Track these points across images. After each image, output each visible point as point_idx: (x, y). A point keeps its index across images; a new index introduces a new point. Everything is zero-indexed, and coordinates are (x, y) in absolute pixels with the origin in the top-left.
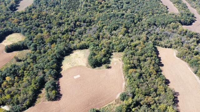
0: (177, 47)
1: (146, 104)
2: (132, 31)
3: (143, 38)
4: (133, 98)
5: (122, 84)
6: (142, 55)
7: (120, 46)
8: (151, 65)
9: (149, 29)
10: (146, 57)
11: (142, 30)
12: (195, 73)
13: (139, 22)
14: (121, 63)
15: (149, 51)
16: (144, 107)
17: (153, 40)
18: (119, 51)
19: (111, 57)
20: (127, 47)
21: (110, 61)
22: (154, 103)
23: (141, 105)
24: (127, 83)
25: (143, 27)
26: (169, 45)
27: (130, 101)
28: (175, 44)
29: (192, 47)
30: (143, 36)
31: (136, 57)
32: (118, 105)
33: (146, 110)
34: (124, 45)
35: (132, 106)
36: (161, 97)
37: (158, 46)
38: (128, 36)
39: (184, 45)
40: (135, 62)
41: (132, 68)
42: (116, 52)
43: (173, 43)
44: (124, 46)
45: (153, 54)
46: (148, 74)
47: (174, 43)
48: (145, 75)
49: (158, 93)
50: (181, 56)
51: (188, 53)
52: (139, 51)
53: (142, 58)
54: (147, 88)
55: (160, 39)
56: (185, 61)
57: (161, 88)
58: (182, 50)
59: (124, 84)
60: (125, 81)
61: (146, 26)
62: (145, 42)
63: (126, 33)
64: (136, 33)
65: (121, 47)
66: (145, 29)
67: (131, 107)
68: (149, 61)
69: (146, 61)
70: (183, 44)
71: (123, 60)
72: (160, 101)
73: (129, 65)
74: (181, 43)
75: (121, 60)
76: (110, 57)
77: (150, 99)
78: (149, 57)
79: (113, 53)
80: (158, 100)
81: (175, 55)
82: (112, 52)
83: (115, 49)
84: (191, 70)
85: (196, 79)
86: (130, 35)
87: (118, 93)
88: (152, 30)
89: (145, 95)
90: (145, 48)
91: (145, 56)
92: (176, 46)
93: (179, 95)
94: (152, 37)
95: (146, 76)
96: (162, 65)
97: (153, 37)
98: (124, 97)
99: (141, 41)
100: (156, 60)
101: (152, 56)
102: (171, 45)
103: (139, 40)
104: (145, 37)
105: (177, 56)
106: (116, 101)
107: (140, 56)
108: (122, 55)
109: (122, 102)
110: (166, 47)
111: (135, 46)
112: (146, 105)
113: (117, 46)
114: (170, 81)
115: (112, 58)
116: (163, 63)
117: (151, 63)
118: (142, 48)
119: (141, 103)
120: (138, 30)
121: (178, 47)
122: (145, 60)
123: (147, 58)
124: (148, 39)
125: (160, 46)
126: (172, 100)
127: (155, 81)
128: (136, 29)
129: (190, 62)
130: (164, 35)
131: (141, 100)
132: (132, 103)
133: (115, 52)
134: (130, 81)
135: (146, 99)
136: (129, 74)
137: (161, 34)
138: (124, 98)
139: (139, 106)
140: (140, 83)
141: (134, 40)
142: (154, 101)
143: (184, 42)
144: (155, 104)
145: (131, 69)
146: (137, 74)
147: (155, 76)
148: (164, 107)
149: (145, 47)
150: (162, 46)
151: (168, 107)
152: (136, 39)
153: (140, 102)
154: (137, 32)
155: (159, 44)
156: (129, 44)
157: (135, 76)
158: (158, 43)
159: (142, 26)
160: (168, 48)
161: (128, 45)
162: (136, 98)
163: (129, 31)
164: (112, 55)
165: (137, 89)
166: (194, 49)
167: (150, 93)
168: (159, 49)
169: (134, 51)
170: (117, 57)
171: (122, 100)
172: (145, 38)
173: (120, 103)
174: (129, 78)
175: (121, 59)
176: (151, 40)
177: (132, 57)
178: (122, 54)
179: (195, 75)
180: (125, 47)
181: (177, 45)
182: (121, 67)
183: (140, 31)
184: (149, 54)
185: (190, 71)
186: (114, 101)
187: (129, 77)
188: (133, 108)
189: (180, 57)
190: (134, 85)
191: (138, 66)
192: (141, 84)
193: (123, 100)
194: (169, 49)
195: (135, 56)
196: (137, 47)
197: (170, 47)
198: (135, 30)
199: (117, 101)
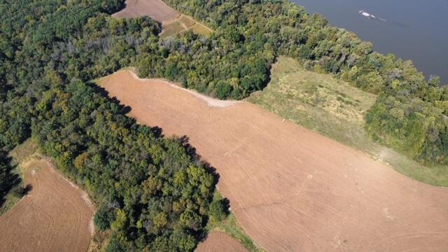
0: (129, 62)
1: (152, 195)
2: (17, 79)
3: (53, 81)
4: (122, 206)
5: (82, 199)
6: (76, 115)
7: (13, 127)
8: (110, 122)
9: (52, 55)
10: (89, 114)
11: (38, 64)
12: (186, 87)
13: (17, 52)
14: (46, 162)
15: (85, 98)
16: (153, 204)
17: (77, 73)
18: (21, 141)
19: (12, 164)
20: (33, 119)
21: (18, 175)
22: (163, 183)
23: (146, 206)
24: (91, 190)
25: (35, 57)
26: (112, 65)
27: (121, 215)
28: (122, 56)
29: (153, 46)
30: (50, 75)
31: (69, 127)
32: (106, 243)
33: (161, 206)
34: (21, 121)
35: (132, 220)
36: (167, 165)
37: (94, 78)
38: (16, 95)
39: (138, 49)
40: (74, 137)
41: (75, 154)
42: (15, 146)
43: (118, 56)
44: (24, 123)
45: (96, 101)
46: (115, 143)
47: (119, 57)
48: (111, 148)
49: (156, 161)
50: (147, 73)
51: (153, 61)
52: (65, 111)
53: (82, 121)
54: (133, 168)
55: (90, 63)
56: (159, 77)
57: (154, 150)
58: (141, 62)
59: (85, 196)
60: (83, 189)
61: (40, 51)
62: (63, 87)
63: (6, 91)
64: (29, 79)
65: (17, 130)
66: (43, 59)
67: (132, 225)
68: (99, 119)
69: (94, 123)
70: (134, 49)
71: (45, 153)
72: (170, 172)
73: (66, 154)
74: (131, 50)
76: (10, 169)
77: (151, 182)
78: (93, 110)
79: (9, 156)
80: (165, 172)
81: (135, 77)
82: (6, 153)
83: (6, 142)
84: (177, 87)
85: (194, 96)
86: (17, 90)
87: (87, 225)
88: (60, 54)
89: (139, 183)
90: (73, 98)
91: (84, 113)
92: (125, 59)
93: (188, 139)
94: (71, 66)
95: (114, 149)
96: (129, 109)
97: (72, 65)
98: (104, 220)
99: (54, 90)
100: (110, 108)
101: (98, 105)
102: (117, 62)
103: (48, 88)
104: (56, 77)
105: (141, 77)
106: (95, 240)
107: (73, 120)
108: (34, 146)
109: (108, 231)
110: (110, 72)
111: (49, 106)
112: (154, 198)
113: (7, 132)
114: (159, 127)
115: (15, 166)
116: (126, 105)
117: (105, 120)
118: (66, 103)
119: (143, 201)
120: (29, 70)
121: (132, 59)
122: (91, 122)
123: (92, 115)
124: (64, 77)
125: (97, 76)
126: (184, 155)
127: (136, 144)
128: (22, 69)
129: (166, 74)
130: (91, 50)
131: (139, 198)
132: (127, 216)
133: (12, 148)
134: (94, 182)
135: (145, 188)
136: (80, 171)
137: (83, 51)
138: (106, 222)
139: (144, 211)
140: (114, 170)
141: (36, 95)
142: (160, 181)
143: (134, 44)
144: (166, 184)
145: (77, 158)
146: (96, 158)
147: (131, 135)
148: (182, 175)
149: (71, 95)
150: (102, 74)
151: (188, 171)
152: (40, 90)
153: (140, 202)
154: (29, 75)
155: (95, 73)
156: (31, 111)
157: (94, 164)
158: (91, 73)
159: (32, 56)
160: (116, 71)
161: (32, 115)
162: (127, 202)
163: (10, 82)
164: (11, 159)
165: (117, 184)
166: (158, 49)
167: (144, 173)
168: (101, 82)
169: (54, 118)
170: (26, 155)
171: (105, 228)
172: (57, 79)
173: (107, 235)
174: (85, 178)
175: (38, 154)
176: (73, 75)
177: (59, 133)
178: (33, 141)
179: (188, 90)
180: (27, 122)
181: (127, 56)
182: (52, 170)
183: (36, 71)
184: (89, 104)
186: (93, 243)
187: (84, 175)
188: (135, 223)
189: (147, 75)
190: (105, 183)
191: (85, 143)
192: (117, 171)
193: (109, 226)
194: (119, 72)
195: (63, 127)
196: (54, 106)
197: (118, 67)
198: (21, 73)
199: (98, 239)
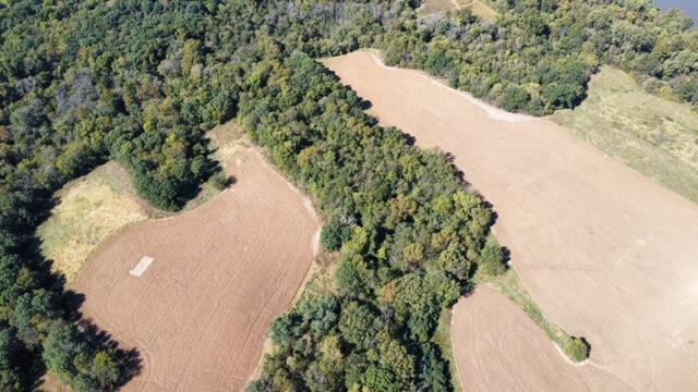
0: (373, 41)
1: (402, 221)
2: (218, 41)
3: (267, 51)
4: (359, 223)
5: (303, 207)
6: (299, 99)
7: (216, 100)
8: (345, 116)
9: (266, 17)
10: (316, 100)
11: (247, 26)
12: (456, 87)
13: (221, 6)
14: (256, 152)
15: (313, 78)
16: (402, 230)
17: (301, 44)
18: (223, 121)
19: (210, 148)
20: (242, 95)
21: (217, 162)
22: (418, 207)
23: (391, 232)
24: (319, 196)
25: (244, 16)
26: (348, 42)
27: (361, 235)
28: (364, 31)
29: (408, 23)
30: (264, 41)
31: (291, 112)
32: (332, 269)
33: (414, 234)
34: (227, 93)
35: (373, 245)
36: (424, 184)
37: (321, 56)
38: (219, 60)
39: (387, 25)
40: (296, 126)
41: (298, 149)
42: (214, 126)
43: (357, 31)
44: (230, 97)
45: (328, 84)
46: (353, 143)
47: (359, 32)
48: (345, 149)
49: (408, 176)
50: (397, 60)
51: (410, 43)
52: (284, 92)
53: (307, 106)
54: (377, 179)
55: (317, 35)
56: (415, 67)
57: (406, 161)
58: (392, 42)
59: (308, 203)
60: (305, 195)
61: (250, 9)
62: (281, 61)
63: (205, 55)
64: (234, 44)
65: (222, 104)
66: (253, 19)
67: (371, 252)
68: (330, 107)
69: (321, 113)
70: (381, 24)
71: (256, 140)
72: (427, 196)
73: (288, 144)
74: (377, 25)
75: (247, 141)
76: (207, 153)
77: (401, 203)
78: (322, 96)
79: (206, 136)
80: (421, 194)
81: (380, 63)
82: (203, 133)
83: (205, 117)
84: (440, 84)
85: (467, 101)
86: (219, 55)
87: (309, 239)
88: (277, 17)
89: (385, 200)
90: (295, 76)
91: (310, 97)
92: (366, 37)
93: (453, 158)
94: (292, 35)
95: (349, 152)
96: (367, 105)
97: (295, 33)
98: (335, 239)
99: (268, 61)
100: (346, 97)
101: (329, 91)
102: (355, 39)
103: (259, 59)
104: (271, 46)
105: (387, 64)
106: (318, 261)
107: (295, 104)
108: (240, 130)
109: (336, 254)
110: (345, 53)
111: (263, 82)
112: (405, 224)
113: (208, 105)
114: (412, 135)
115: (214, 151)
116: (365, 99)
117: (338, 111)
118: (287, 80)
119: (388, 225)
120: (235, 31)
121: (378, 38)
122: (319, 111)
123: (321, 102)
124: (282, 48)
125: (325, 54)
126: (451, 176)
127: (380, 151)
128: (226, 29)
129: (427, 63)
130: (320, 18)
131: (383, 219)
132: (368, 237)
133: (210, 128)
134: (323, 186)
135: (393, 207)
136: (304, 171)
137: (308, 17)
138: (339, 239)
139: (388, 237)
140: (352, 175)
141: (244, 66)
142: (414, 203)
143: (381, 17)
144: (421, 209)
145: (302, 152)
146: (330, 156)
147: (373, 138)
148: (447, 200)
149: (293, 73)
150: (332, 53)
151: (455, 198)
152: (249, 60)
153: (384, 225)
154: (236, 37)
155: (323, 49)
156: (240, 84)
157: (324, 163)
158: (319, 49)
159: (239, 13)
160: (351, 51)
161: (241, 89)
162: (367, 222)
163: (209, 44)
164: (208, 140)
165: (356, 195)
166: (415, 28)
167: (390, 190)
168: (331, 63)
169: (268, 98)
170: (229, 139)
171: (333, 249)
172: (275, 49)
173: (334, 259)
174: (311, 179)
175: (246, 139)
176: (295, 46)
177: (276, 117)
178: (240, 123)
179: (457, 92)
180: (234, 96)
181: (371, 32)
182: (265, 164)
183: (245, 34)
184: (319, 87)
185: (440, 86)
186: (314, 265)
187: (311, 175)
188: (376, 250)
189: (398, 63)
190: (339, 190)
191: (309, 136)
192: (356, 177)
193: (339, 246)
194: (355, 53)
195: (281, 111)
196: (270, 82)
197: (356, 47)
198: (226, 34)
199: (323, 262)
